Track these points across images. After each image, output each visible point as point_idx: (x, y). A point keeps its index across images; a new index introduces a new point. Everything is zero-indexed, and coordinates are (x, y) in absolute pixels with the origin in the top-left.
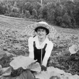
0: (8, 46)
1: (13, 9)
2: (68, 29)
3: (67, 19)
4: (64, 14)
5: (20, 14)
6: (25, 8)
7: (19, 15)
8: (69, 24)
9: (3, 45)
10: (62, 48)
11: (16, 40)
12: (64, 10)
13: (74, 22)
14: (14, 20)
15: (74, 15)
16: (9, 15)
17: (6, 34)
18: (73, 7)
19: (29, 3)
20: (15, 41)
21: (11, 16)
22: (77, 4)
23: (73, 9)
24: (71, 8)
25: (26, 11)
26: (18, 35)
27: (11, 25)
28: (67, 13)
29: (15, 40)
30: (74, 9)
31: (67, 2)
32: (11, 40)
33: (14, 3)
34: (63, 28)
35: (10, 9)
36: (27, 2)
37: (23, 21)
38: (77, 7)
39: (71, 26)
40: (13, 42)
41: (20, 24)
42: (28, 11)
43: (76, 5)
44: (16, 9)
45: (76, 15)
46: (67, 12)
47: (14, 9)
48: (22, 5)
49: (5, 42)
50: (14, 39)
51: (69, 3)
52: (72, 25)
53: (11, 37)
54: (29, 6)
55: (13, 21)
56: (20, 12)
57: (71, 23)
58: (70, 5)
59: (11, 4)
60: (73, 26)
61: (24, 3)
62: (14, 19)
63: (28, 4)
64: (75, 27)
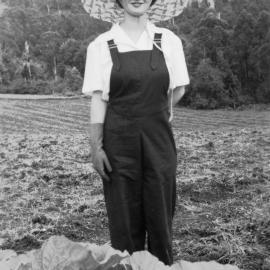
0: (47, 205)
1: (22, 68)
2: (219, 112)
3: (211, 79)
4: (197, 64)
5: (48, 82)
6: (63, 59)
7: (46, 84)
8: (218, 95)
9: (25, 203)
10: (246, 183)
11: (67, 173)
12: (197, 52)
13: (233, 86)
14: (30, 104)
15: (230, 63)
16: (11, 88)
17: (20, 156)
18: (225, 36)
19: (74, 40)
20: (64, 180)
21: (17, 92)
22: (234, 27)
23: (224, 44)
24: (219, 42)
25: (68, 69)
26: (65, 154)
27: (21, 121)
28: (208, 59)
29: (62, 177)
30: (229, 44)
31: (201, 25)
32: (47, 178)
33: (22, 48)
34: (200, 112)
35: (12, 69)
36: (69, 40)
37: (62, 103)
38: (236, 36)
39: (227, 99)
40: (60, 185)
41: (52, 115)
42: (74, 68)
43: (232, 31)
44: (31, 67)
45: (238, 63)
46: (208, 55)
47: (26, 67)
48: (51, 52)
49: (29, 190)
50: (61, 172)
51: (208, 26)
52: (230, 96)
53: (43, 167)
54: (75, 51)
55: (28, 108)
56: (45, 76)
57: (227, 91)
58: (212, 34)
59: (11, 52)
60: (233, 101)
61: (59, 45)
62: (30, 100)
63: (69, 44)
64: (241, 103)
